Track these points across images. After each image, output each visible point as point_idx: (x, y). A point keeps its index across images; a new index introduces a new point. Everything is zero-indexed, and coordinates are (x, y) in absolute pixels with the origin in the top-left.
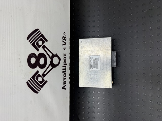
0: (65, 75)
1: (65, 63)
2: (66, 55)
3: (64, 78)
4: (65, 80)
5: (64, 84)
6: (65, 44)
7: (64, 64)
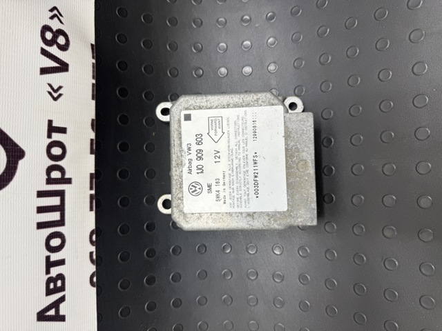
0: (55, 242)
1: (56, 175)
2: (63, 130)
3: (48, 258)
4: (55, 271)
5: (49, 292)
6: (63, 67)
7: (50, 181)
